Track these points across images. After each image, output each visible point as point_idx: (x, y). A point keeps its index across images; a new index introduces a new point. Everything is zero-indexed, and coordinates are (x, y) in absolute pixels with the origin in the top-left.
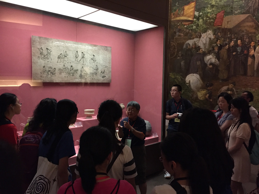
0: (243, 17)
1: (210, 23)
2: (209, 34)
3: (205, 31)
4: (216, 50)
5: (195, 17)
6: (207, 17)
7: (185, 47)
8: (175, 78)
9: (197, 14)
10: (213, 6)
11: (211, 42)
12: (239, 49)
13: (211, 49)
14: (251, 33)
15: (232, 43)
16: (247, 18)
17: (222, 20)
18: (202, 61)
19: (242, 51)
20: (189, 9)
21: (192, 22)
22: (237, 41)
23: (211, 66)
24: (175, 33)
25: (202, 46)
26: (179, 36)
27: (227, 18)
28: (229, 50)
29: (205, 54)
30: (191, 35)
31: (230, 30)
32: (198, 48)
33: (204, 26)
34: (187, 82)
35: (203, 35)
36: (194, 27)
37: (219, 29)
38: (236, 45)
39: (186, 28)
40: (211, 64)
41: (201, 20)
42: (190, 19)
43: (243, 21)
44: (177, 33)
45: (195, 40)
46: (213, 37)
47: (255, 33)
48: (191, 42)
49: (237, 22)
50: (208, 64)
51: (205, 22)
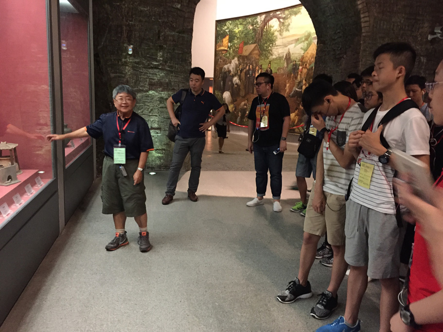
0: (253, 46)
1: (236, 51)
2: (235, 61)
3: (233, 58)
4: (239, 73)
5: (228, 47)
6: (235, 47)
7: (223, 70)
8: (218, 95)
9: (229, 44)
10: (238, 38)
11: (237, 67)
12: (251, 72)
13: (236, 72)
14: (257, 59)
15: (247, 68)
16: (255, 47)
17: (243, 48)
18: (232, 81)
19: (252, 74)
20: (226, 41)
21: (227, 50)
22: (249, 66)
23: (236, 86)
24: (218, 60)
25: (232, 70)
26: (221, 62)
27: (245, 48)
28: (246, 73)
29: (233, 76)
30: (226, 62)
31: (246, 57)
32: (229, 71)
33: (233, 54)
34: (224, 98)
35: (233, 61)
36: (228, 55)
37: (241, 56)
38: (249, 69)
39: (224, 56)
40: (236, 84)
41: (231, 49)
42: (226, 49)
43: (254, 50)
44: (220, 60)
45: (229, 64)
46: (237, 63)
47: (258, 59)
48: (226, 67)
49: (250, 51)
50: (235, 84)
51: (234, 50)
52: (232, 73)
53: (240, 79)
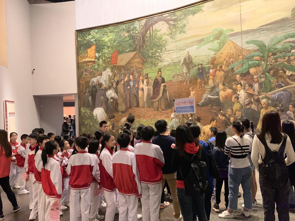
0: (132, 54)
1: (108, 62)
2: (107, 73)
3: (105, 69)
4: (115, 86)
5: (96, 58)
6: (105, 56)
7: (90, 84)
8: (86, 112)
9: (97, 55)
10: (108, 47)
11: (110, 79)
12: (132, 83)
13: (110, 85)
14: (139, 68)
15: (126, 79)
16: (135, 55)
17: (117, 58)
18: (105, 95)
19: (134, 85)
20: (91, 51)
21: (94, 62)
22: (129, 76)
23: (112, 100)
24: (82, 72)
25: (103, 83)
26: (86, 75)
27: (120, 57)
28: (124, 85)
29: (106, 90)
30: (95, 74)
31: (123, 67)
32: (100, 85)
33: (104, 65)
34: (95, 115)
35: (104, 73)
36: (96, 67)
37: (115, 66)
38: (129, 80)
39: (91, 68)
40: (112, 98)
41: (101, 60)
42: (93, 60)
43: (133, 58)
44: (84, 73)
45: (98, 77)
46: (111, 74)
47: (142, 68)
48: (95, 80)
49: (128, 60)
50: (109, 98)
51: (104, 61)
52: (105, 85)
53: (117, 92)
